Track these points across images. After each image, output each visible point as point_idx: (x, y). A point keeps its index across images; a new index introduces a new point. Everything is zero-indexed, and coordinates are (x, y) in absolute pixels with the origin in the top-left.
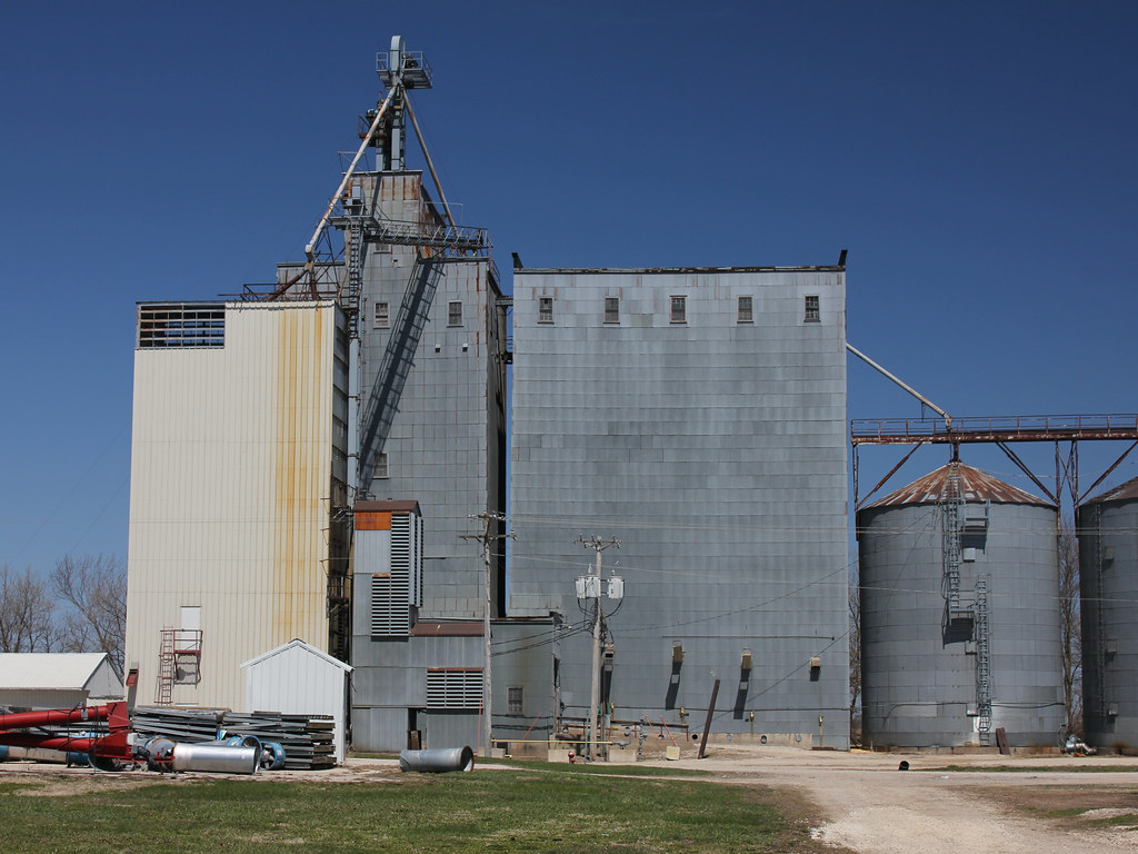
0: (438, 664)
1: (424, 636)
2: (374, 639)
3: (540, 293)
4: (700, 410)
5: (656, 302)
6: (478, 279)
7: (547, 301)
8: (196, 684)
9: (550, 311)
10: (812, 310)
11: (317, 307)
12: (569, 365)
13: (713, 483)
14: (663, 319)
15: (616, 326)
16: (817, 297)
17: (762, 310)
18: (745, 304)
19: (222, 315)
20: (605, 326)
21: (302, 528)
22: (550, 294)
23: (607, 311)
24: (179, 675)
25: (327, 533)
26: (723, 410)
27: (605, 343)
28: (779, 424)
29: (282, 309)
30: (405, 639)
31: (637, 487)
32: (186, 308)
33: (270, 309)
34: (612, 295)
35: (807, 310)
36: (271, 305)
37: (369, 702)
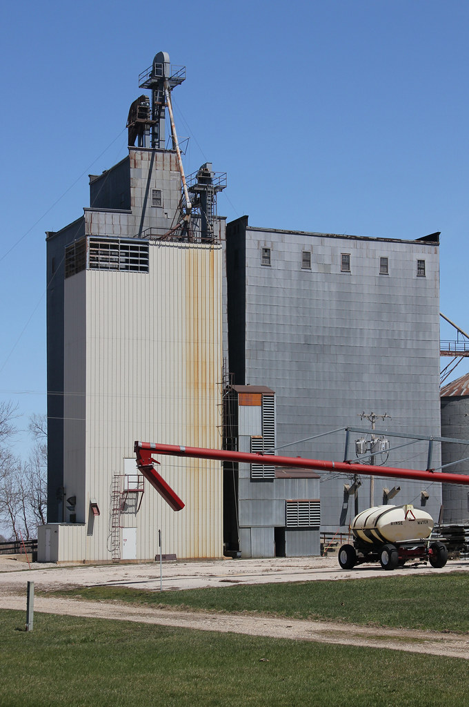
0: (292, 497)
1: (283, 478)
2: (252, 480)
3: (262, 245)
4: (358, 330)
5: (333, 256)
6: (220, 231)
7: (266, 250)
8: (136, 513)
9: (269, 258)
10: (421, 269)
11: (210, 248)
12: (281, 295)
13: (366, 378)
14: (337, 268)
15: (309, 271)
16: (424, 261)
17: (393, 267)
18: (384, 262)
19: (146, 249)
20: (303, 270)
21: (204, 403)
22: (268, 246)
23: (304, 260)
24: (124, 507)
25: (220, 407)
26: (371, 331)
27: (302, 282)
28: (403, 341)
29: (188, 248)
30: (271, 480)
31: (322, 379)
32: (122, 242)
33: (180, 247)
34: (307, 249)
35: (418, 268)
36: (179, 244)
37: (250, 524)
